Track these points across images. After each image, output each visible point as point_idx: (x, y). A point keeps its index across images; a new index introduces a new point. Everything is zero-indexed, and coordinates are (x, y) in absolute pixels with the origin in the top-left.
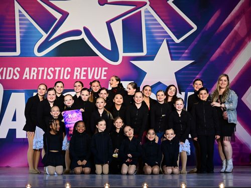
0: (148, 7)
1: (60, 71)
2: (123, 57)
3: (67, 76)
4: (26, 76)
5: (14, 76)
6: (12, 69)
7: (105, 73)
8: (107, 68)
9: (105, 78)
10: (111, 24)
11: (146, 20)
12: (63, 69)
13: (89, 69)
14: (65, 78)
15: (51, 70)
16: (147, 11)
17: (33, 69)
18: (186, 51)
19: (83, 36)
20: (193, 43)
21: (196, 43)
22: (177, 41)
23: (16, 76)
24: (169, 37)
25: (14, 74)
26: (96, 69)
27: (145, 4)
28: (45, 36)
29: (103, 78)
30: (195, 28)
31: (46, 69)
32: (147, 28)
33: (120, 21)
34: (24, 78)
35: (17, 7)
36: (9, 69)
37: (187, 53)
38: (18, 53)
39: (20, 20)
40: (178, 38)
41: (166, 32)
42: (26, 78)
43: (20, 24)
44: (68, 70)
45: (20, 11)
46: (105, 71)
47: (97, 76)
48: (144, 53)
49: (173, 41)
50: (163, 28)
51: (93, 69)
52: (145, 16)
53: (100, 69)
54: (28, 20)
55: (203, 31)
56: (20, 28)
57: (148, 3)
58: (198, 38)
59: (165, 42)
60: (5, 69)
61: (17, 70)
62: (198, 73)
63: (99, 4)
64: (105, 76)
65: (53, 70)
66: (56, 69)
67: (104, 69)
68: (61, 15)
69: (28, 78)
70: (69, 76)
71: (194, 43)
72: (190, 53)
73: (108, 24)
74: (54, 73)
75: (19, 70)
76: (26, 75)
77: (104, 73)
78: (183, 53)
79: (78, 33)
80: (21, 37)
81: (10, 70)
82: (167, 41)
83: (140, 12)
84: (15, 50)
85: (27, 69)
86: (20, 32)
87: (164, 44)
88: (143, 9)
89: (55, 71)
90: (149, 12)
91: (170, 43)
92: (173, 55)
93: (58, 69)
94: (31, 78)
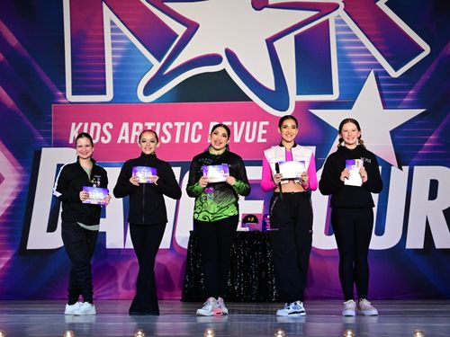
0: (341, 12)
1: (183, 128)
2: (297, 103)
3: (196, 138)
4: (123, 137)
5: (103, 138)
6: (98, 125)
7: (265, 132)
8: (267, 123)
9: (265, 140)
10: (275, 44)
11: (338, 37)
12: (188, 124)
13: (236, 124)
14: (193, 140)
15: (167, 127)
16: (339, 20)
17: (135, 125)
18: (411, 92)
19: (225, 65)
20: (423, 77)
21: (428, 77)
22: (394, 74)
23: (106, 138)
24: (380, 66)
25: (102, 134)
26: (249, 124)
27: (336, 7)
28: (157, 65)
29: (260, 140)
30: (427, 49)
31: (159, 124)
32: (339, 51)
33: (290, 38)
34: (119, 141)
35: (108, 15)
36: (93, 125)
37: (412, 96)
38: (109, 96)
39: (113, 38)
40: (396, 70)
41: (374, 59)
42: (123, 141)
43: (113, 45)
44: (198, 126)
45: (112, 23)
46: (265, 127)
47: (250, 137)
48: (335, 96)
49: (386, 73)
50: (368, 51)
51: (243, 123)
52: (337, 29)
53: (255, 123)
54: (126, 38)
55: (441, 55)
56: (113, 52)
57: (342, 6)
58: (432, 68)
59: (372, 74)
60: (86, 125)
61: (108, 127)
62: (433, 132)
63: (253, 7)
64: (263, 136)
65: (170, 125)
66: (176, 124)
67: (262, 124)
68: (185, 28)
69: (127, 141)
70: (199, 137)
71: (425, 77)
72: (417, 96)
73: (270, 43)
74: (173, 131)
75: (111, 126)
76: (124, 135)
77: (262, 131)
78: (405, 96)
79: (215, 59)
80: (114, 68)
81: (96, 128)
82: (376, 75)
83: (327, 21)
84: (103, 92)
85: (125, 126)
86: (113, 60)
87: (371, 80)
88: (331, 17)
89: (175, 128)
90: (343, 22)
91: (382, 78)
92: (386, 100)
93: (179, 125)
94: (133, 141)
